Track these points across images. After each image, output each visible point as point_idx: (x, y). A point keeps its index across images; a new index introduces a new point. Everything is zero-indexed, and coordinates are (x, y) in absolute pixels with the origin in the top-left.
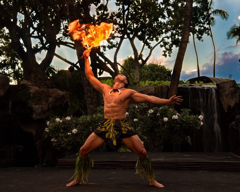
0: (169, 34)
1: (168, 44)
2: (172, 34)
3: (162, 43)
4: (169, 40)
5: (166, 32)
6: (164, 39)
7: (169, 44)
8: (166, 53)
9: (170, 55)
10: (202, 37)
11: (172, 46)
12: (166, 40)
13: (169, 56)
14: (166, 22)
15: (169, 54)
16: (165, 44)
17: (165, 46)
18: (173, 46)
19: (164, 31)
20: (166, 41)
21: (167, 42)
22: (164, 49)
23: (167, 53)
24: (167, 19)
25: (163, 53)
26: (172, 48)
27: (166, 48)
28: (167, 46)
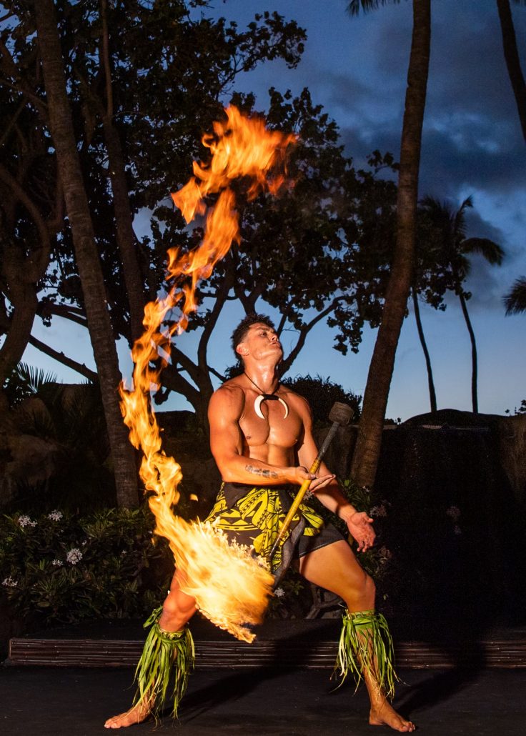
0: (351, 290)
1: (350, 317)
2: (361, 289)
3: (332, 315)
4: (354, 307)
5: (343, 286)
6: (340, 302)
7: (353, 318)
8: (345, 343)
9: (355, 348)
10: (443, 296)
11: (361, 325)
12: (345, 306)
13: (353, 350)
14: (342, 259)
15: (353, 345)
16: (342, 317)
17: (341, 324)
18: (363, 323)
19: (337, 281)
20: (345, 310)
21: (347, 312)
22: (337, 330)
23: (347, 342)
24: (345, 250)
25: (337, 342)
26: (361, 329)
27: (344, 329)
28: (349, 324)
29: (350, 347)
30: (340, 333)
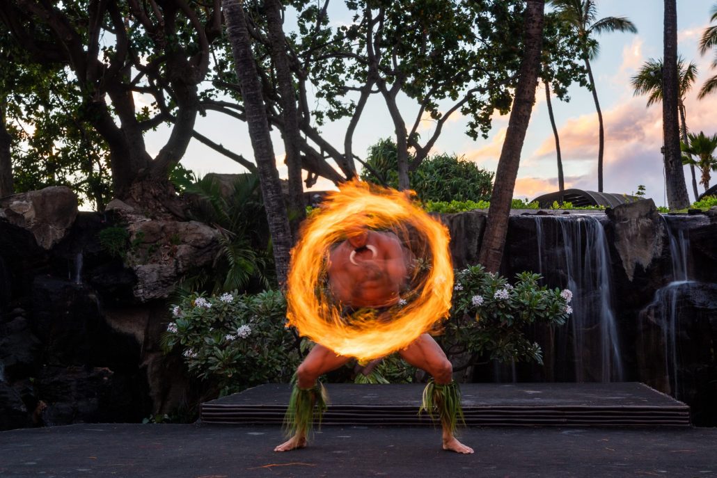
0: (484, 81)
1: (482, 106)
2: (492, 79)
3: (466, 105)
4: (485, 97)
5: (477, 77)
6: (474, 94)
7: (484, 107)
8: (476, 129)
9: (485, 134)
10: (567, 89)
11: (491, 113)
12: (478, 96)
13: (483, 135)
14: (476, 52)
15: (484, 132)
16: (475, 105)
17: (474, 112)
18: (493, 111)
19: (471, 73)
20: (478, 100)
21: (480, 102)
22: (470, 118)
23: (477, 129)
24: (479, 45)
25: (469, 129)
26: (491, 117)
27: (476, 117)
28: (479, 112)
29: (480, 133)
30: (473, 120)
